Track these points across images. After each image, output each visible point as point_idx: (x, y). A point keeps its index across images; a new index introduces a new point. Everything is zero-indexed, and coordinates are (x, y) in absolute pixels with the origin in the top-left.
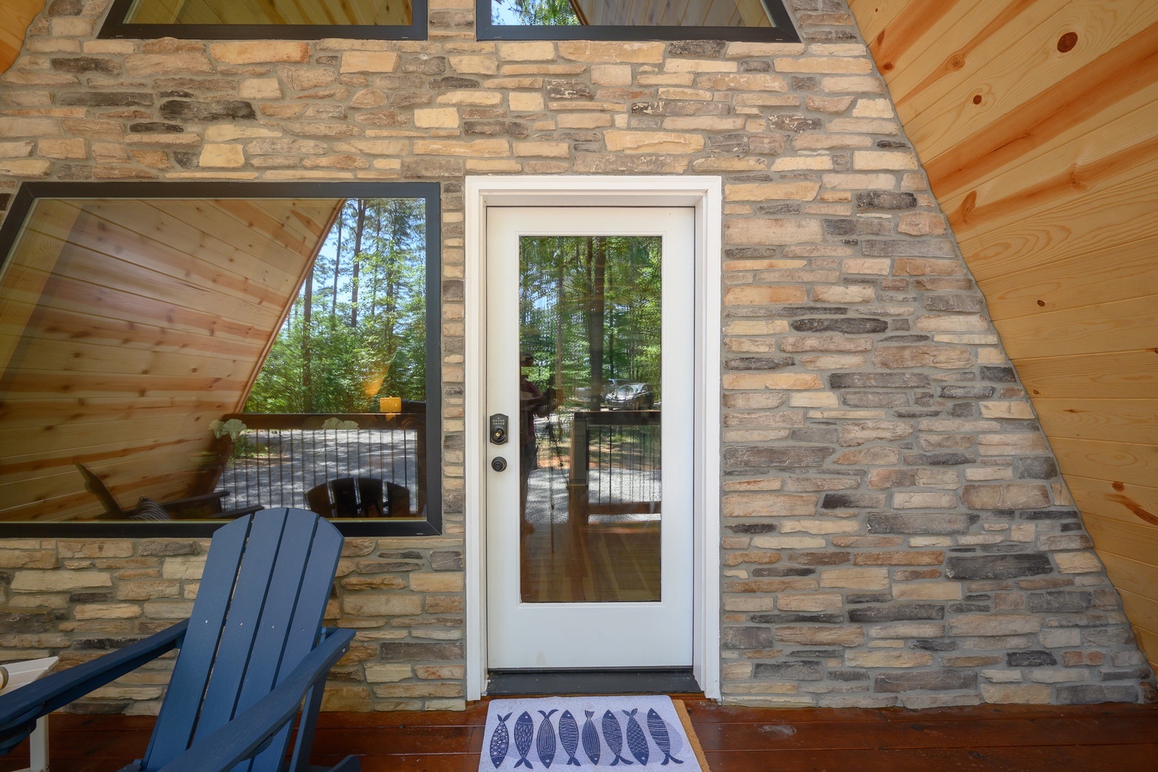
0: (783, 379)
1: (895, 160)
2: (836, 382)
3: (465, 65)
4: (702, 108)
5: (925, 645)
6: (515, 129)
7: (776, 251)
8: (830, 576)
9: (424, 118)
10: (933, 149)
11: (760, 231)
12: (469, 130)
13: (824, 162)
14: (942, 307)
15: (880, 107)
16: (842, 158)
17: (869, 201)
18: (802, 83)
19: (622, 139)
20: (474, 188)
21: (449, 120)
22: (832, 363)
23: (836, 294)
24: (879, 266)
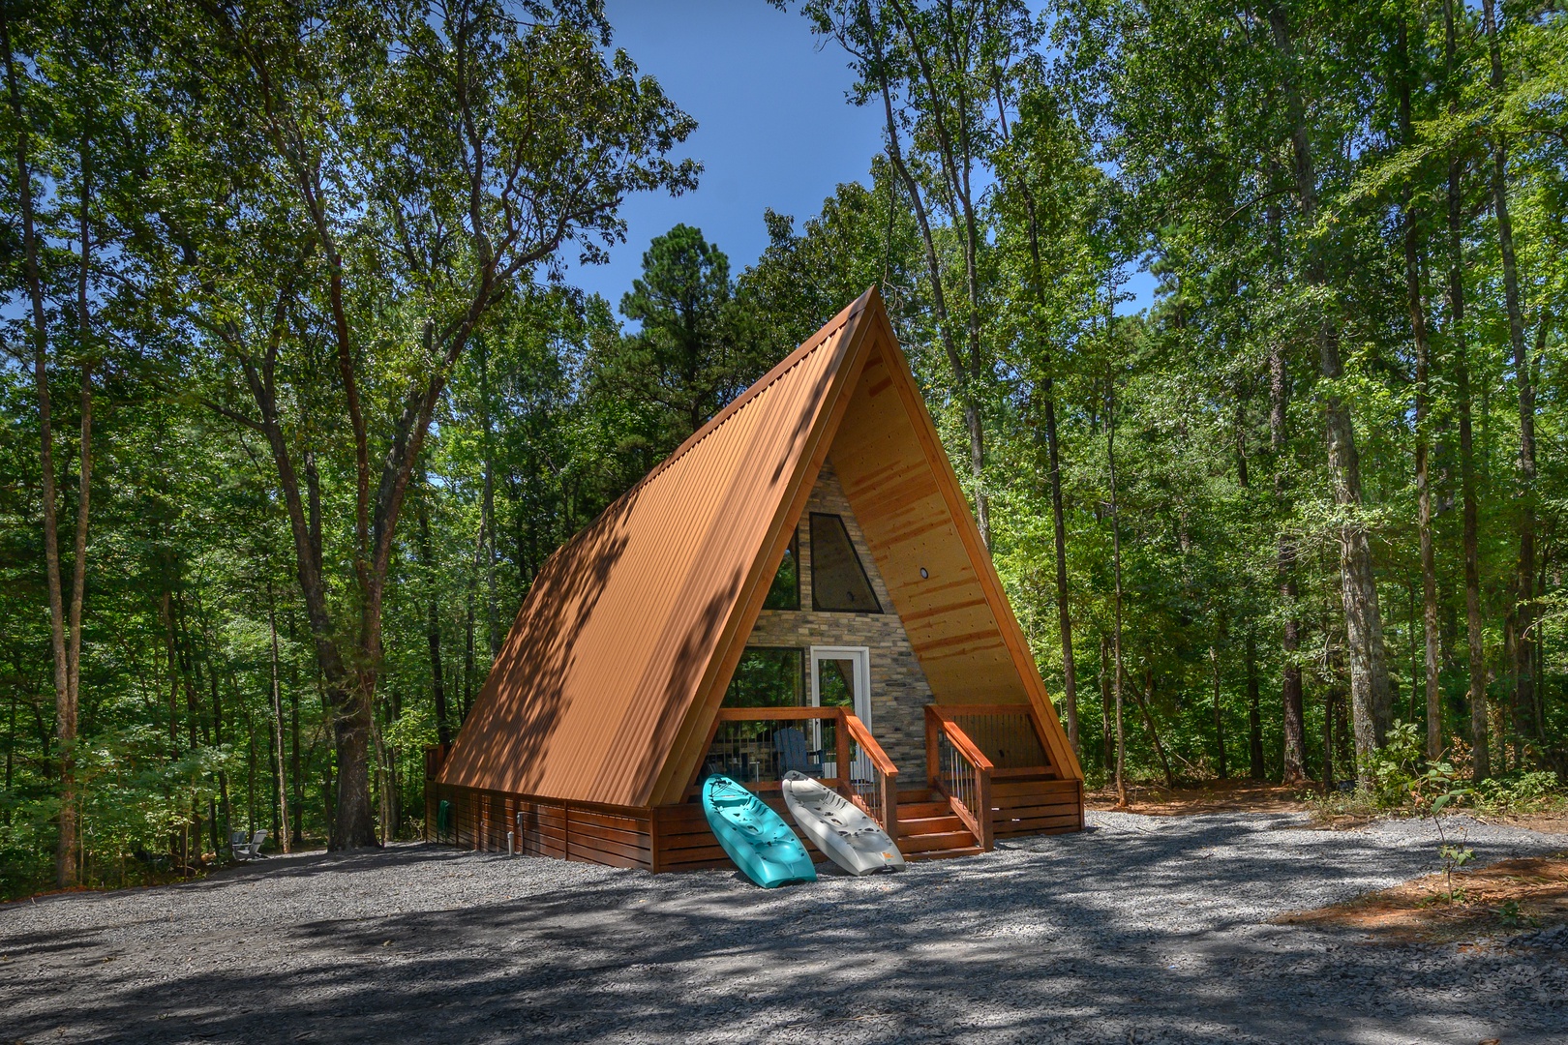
0: (884, 698)
1: (906, 644)
2: (896, 699)
3: (810, 618)
4: (863, 630)
5: (918, 766)
6: (822, 634)
7: (882, 666)
8: (897, 748)
9: (801, 631)
10: (916, 642)
11: (878, 661)
12: (812, 634)
13: (890, 644)
14: (917, 680)
15: (902, 631)
16: (895, 644)
17: (901, 654)
18: (886, 624)
19: (846, 638)
20: (812, 648)
21: (807, 631)
22: (895, 694)
23: (895, 677)
24: (904, 670)
